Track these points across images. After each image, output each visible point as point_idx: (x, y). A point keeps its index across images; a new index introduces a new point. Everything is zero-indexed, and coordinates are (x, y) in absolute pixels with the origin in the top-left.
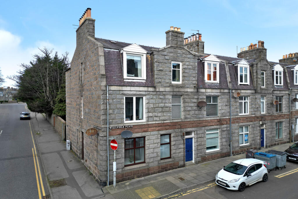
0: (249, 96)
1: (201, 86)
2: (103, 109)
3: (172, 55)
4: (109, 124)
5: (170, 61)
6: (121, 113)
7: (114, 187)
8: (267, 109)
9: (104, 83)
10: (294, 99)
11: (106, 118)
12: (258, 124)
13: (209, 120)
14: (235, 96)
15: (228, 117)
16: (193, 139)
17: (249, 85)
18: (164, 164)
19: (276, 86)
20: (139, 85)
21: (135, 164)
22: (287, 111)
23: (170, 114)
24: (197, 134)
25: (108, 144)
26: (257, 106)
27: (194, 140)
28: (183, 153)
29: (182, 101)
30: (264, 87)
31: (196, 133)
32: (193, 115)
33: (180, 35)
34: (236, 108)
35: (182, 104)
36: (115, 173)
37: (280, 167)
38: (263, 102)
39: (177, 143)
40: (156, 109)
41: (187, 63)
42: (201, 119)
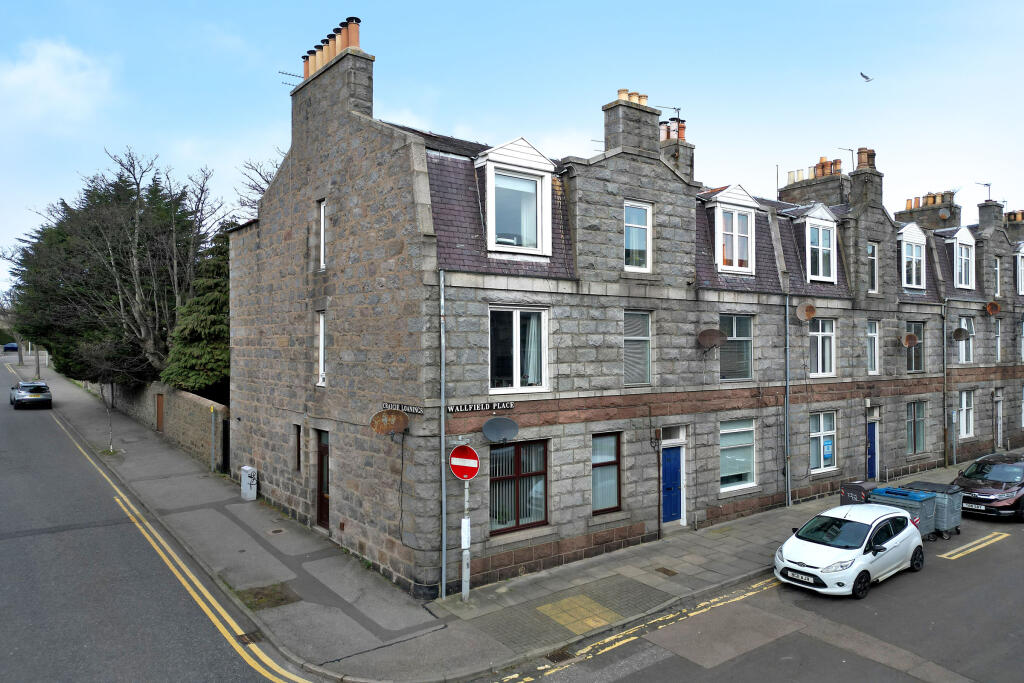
0: (836, 319)
1: (707, 283)
2: (428, 348)
3: (624, 179)
4: (446, 397)
5: (619, 198)
6: (481, 361)
7: (466, 601)
8: (885, 360)
9: (430, 264)
10: (956, 331)
11: (437, 377)
12: (859, 407)
13: (730, 392)
14: (802, 316)
15: (779, 384)
16: (683, 451)
17: (836, 283)
18: (604, 528)
19: (906, 288)
20: (533, 272)
21: (518, 528)
22: (936, 368)
23: (621, 369)
24: (695, 434)
25: (443, 460)
26: (858, 351)
27: (687, 454)
28: (656, 495)
29: (652, 328)
30: (875, 292)
31: (691, 430)
32: (685, 375)
33: (648, 118)
34: (803, 355)
35: (652, 339)
36: (466, 554)
37: (946, 531)
38: (872, 340)
39: (639, 462)
40: (580, 351)
41: (669, 208)
42: (706, 388)
